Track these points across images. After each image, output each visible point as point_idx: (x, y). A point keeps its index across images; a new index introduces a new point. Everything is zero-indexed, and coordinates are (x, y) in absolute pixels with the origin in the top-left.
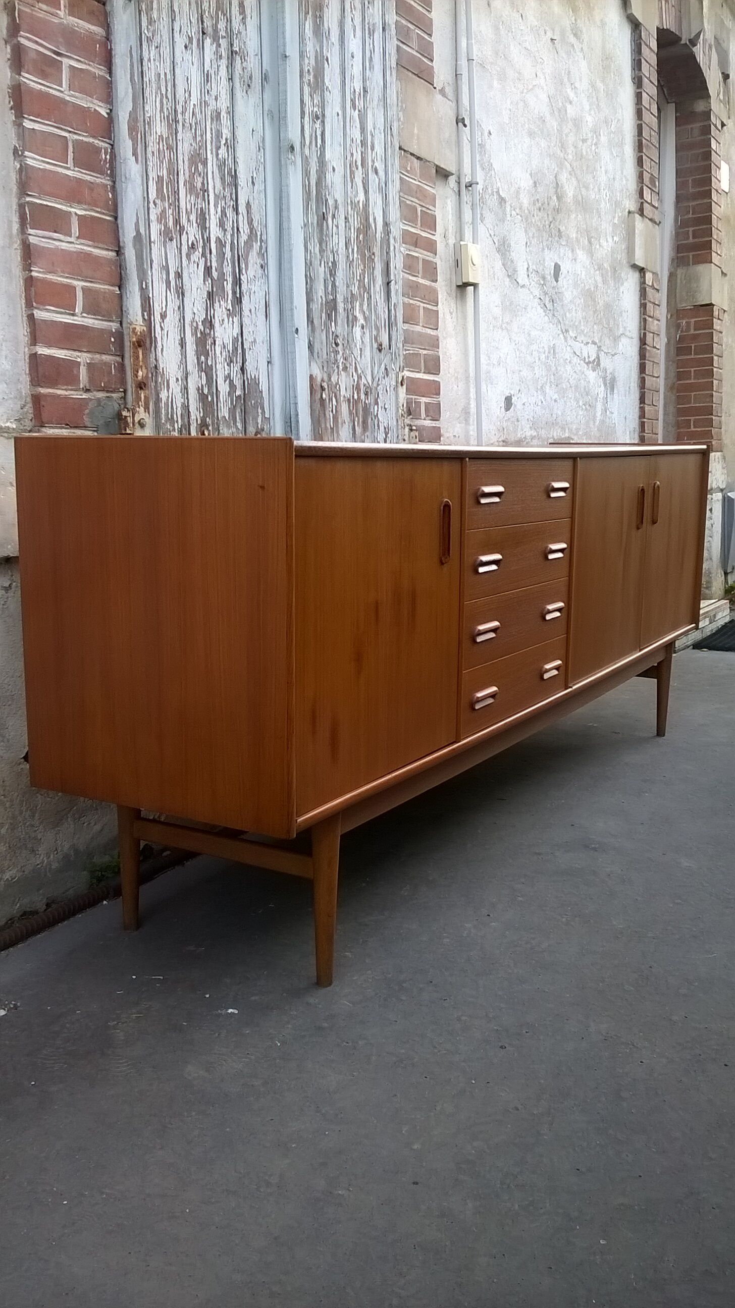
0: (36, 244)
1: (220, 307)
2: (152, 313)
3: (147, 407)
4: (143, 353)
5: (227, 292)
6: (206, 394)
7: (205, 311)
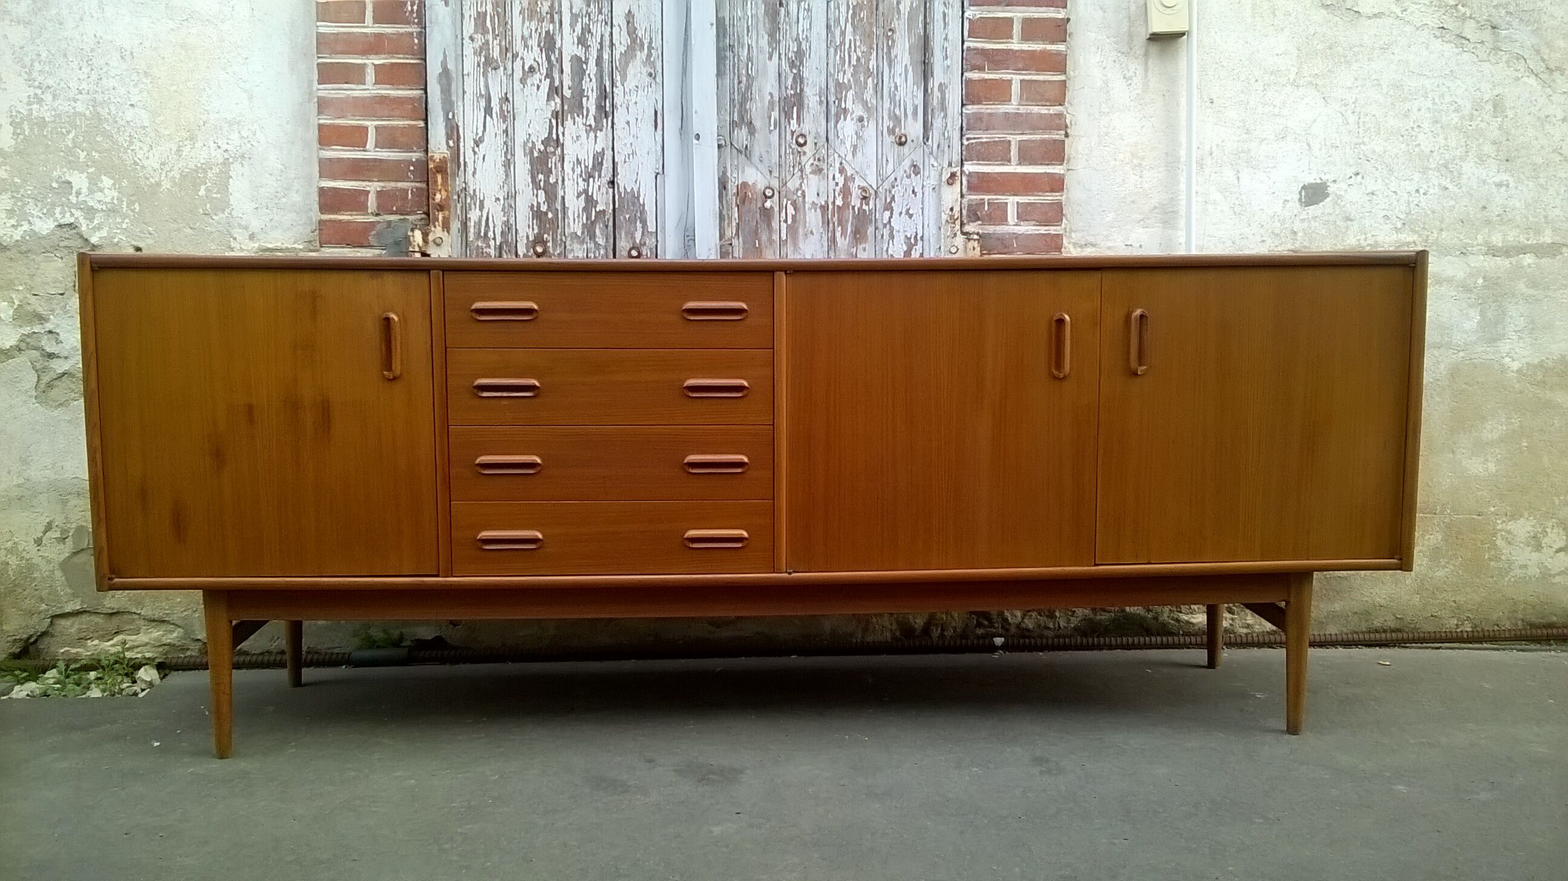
0: (324, 97)
1: (574, 124)
2: (462, 140)
3: (446, 226)
4: (442, 178)
5: (587, 108)
6: (545, 210)
7: (548, 131)
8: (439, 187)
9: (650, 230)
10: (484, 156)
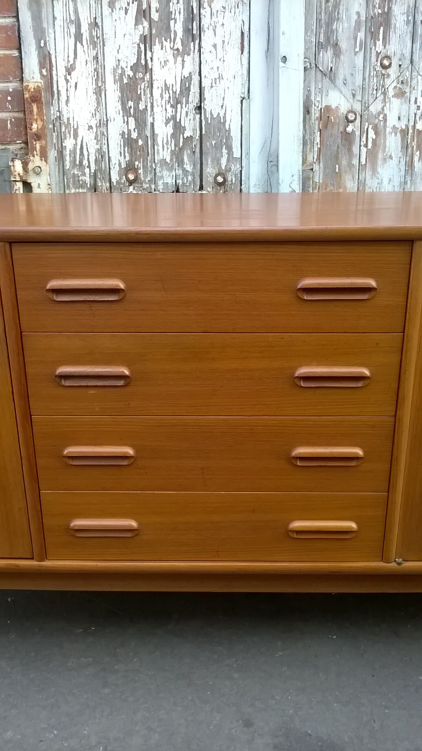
1: (162, 49)
2: (54, 69)
3: (44, 156)
4: (38, 107)
5: (175, 31)
6: (135, 138)
7: (136, 57)
8: (35, 118)
9: (235, 156)
10: (76, 83)
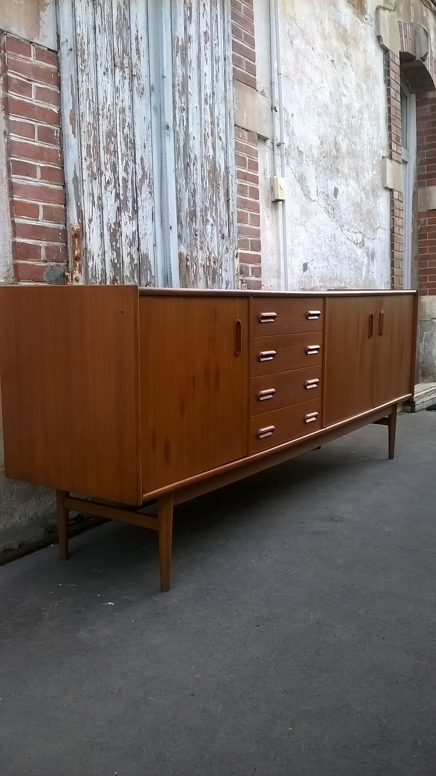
0: (16, 183)
1: (125, 215)
2: (84, 219)
3: (80, 270)
4: (78, 241)
5: (129, 207)
6: (116, 262)
7: (116, 218)
8: (77, 247)
9: (153, 275)
10: (93, 229)
